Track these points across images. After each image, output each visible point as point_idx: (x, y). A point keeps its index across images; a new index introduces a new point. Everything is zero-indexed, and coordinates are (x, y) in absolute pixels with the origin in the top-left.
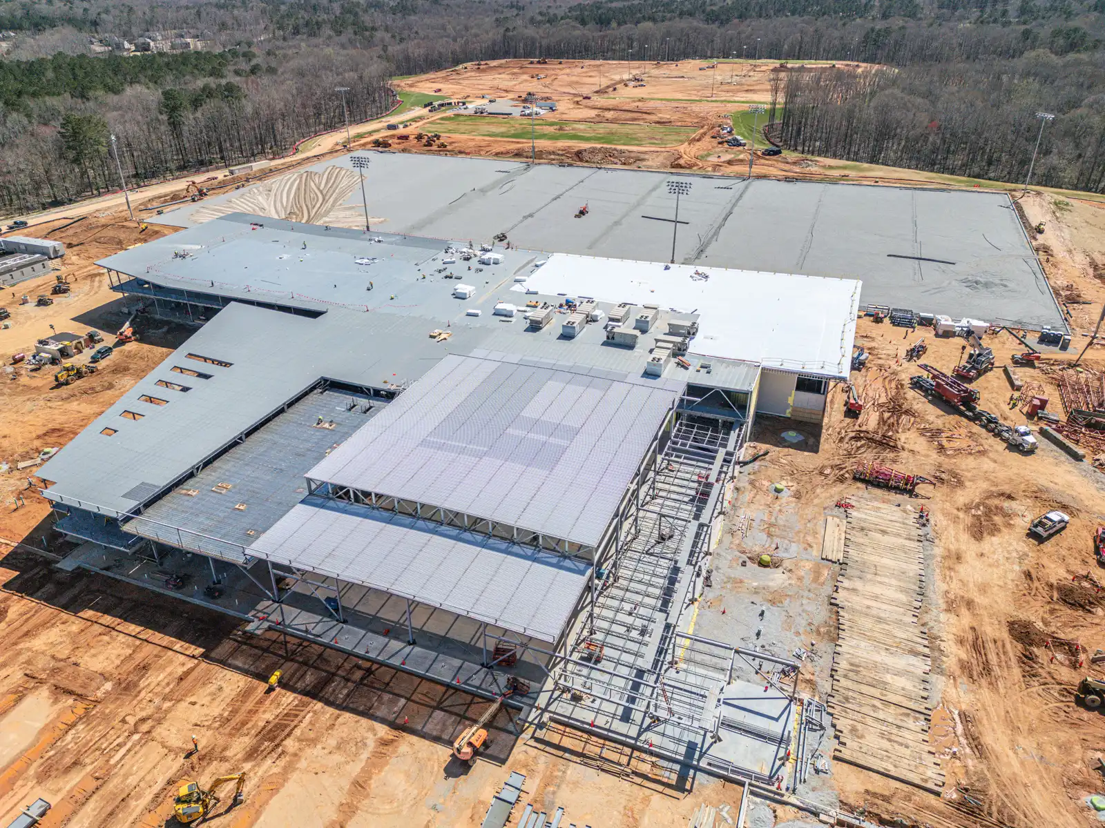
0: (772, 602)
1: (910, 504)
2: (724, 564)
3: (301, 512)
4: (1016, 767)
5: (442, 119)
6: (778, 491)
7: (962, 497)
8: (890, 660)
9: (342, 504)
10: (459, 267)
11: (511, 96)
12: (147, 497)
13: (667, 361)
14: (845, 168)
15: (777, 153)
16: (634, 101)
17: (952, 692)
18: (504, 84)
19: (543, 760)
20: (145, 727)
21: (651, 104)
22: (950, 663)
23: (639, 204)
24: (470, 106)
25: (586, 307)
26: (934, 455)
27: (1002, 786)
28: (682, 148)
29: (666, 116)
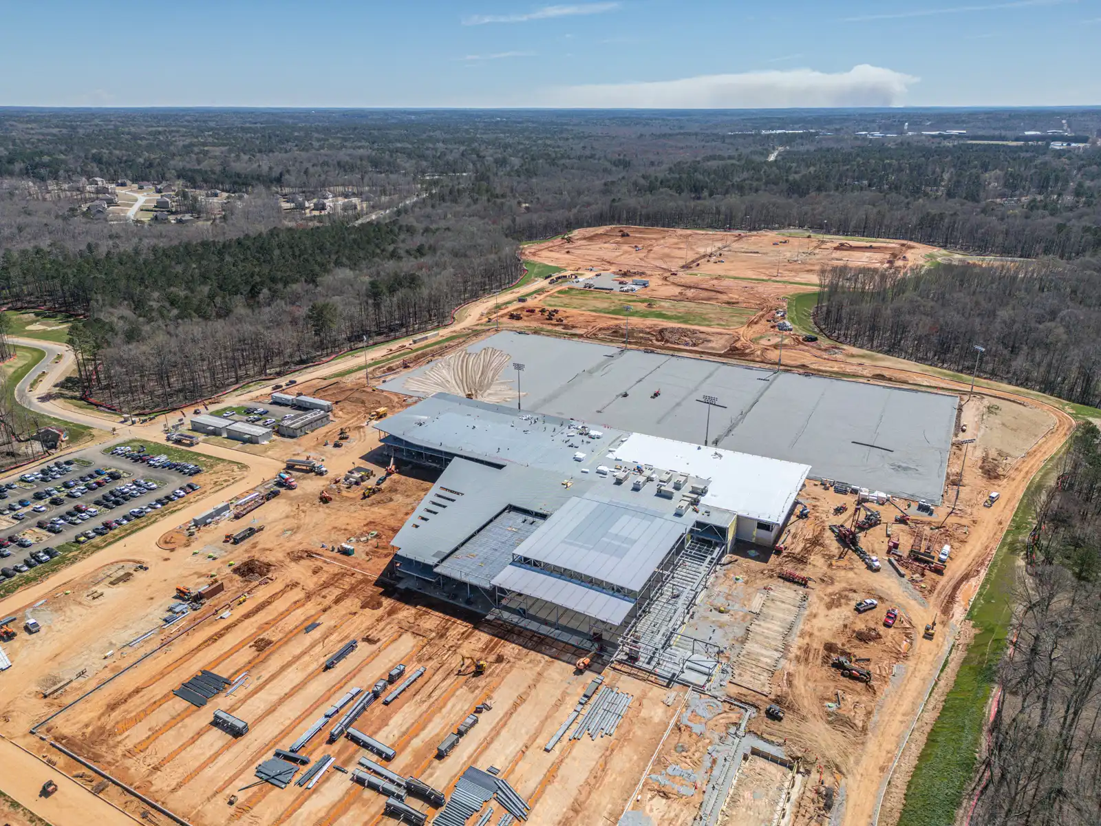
0: (720, 627)
1: (801, 591)
2: (701, 610)
3: (510, 569)
4: (803, 691)
5: (559, 292)
6: (737, 579)
7: (830, 589)
8: (764, 652)
9: (528, 566)
10: (577, 440)
11: (613, 269)
12: (442, 557)
13: (687, 508)
14: (863, 357)
15: (814, 339)
16: (712, 279)
17: (787, 666)
18: (608, 255)
19: (612, 673)
20: (453, 649)
21: (726, 283)
22: (791, 656)
23: (696, 389)
24: (581, 279)
25: (647, 473)
26: (825, 568)
27: (794, 696)
28: (742, 330)
29: (734, 296)
